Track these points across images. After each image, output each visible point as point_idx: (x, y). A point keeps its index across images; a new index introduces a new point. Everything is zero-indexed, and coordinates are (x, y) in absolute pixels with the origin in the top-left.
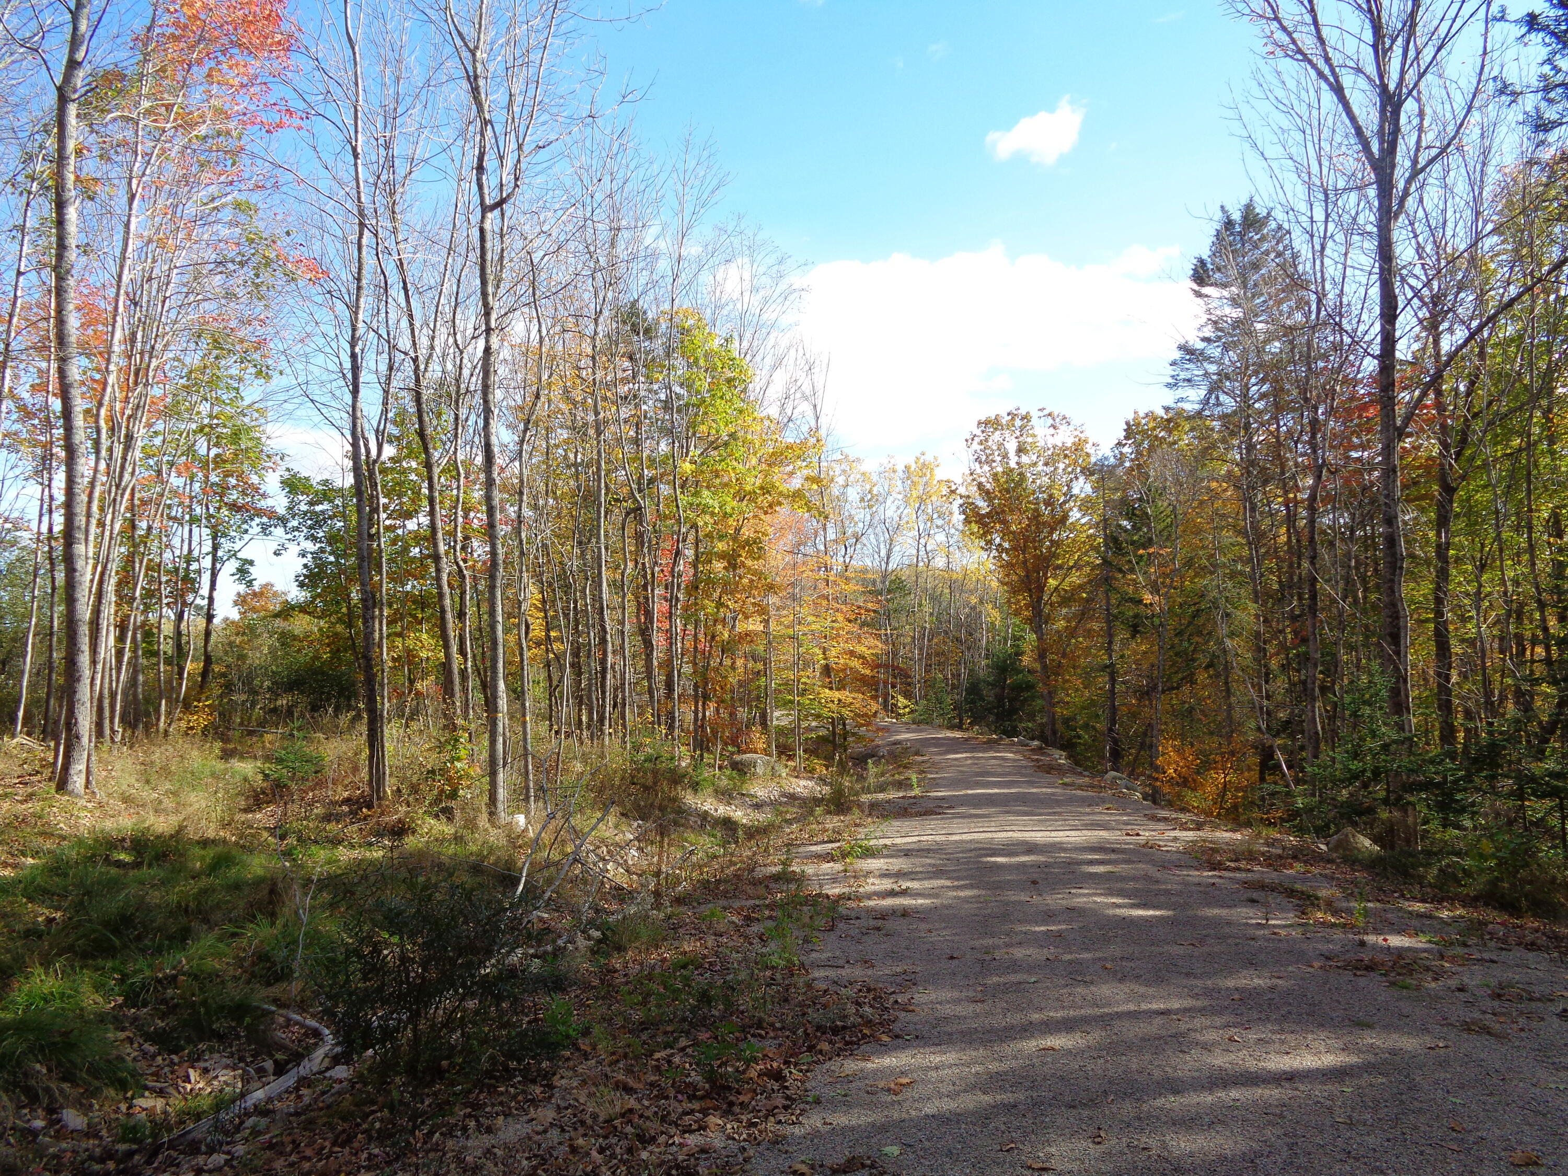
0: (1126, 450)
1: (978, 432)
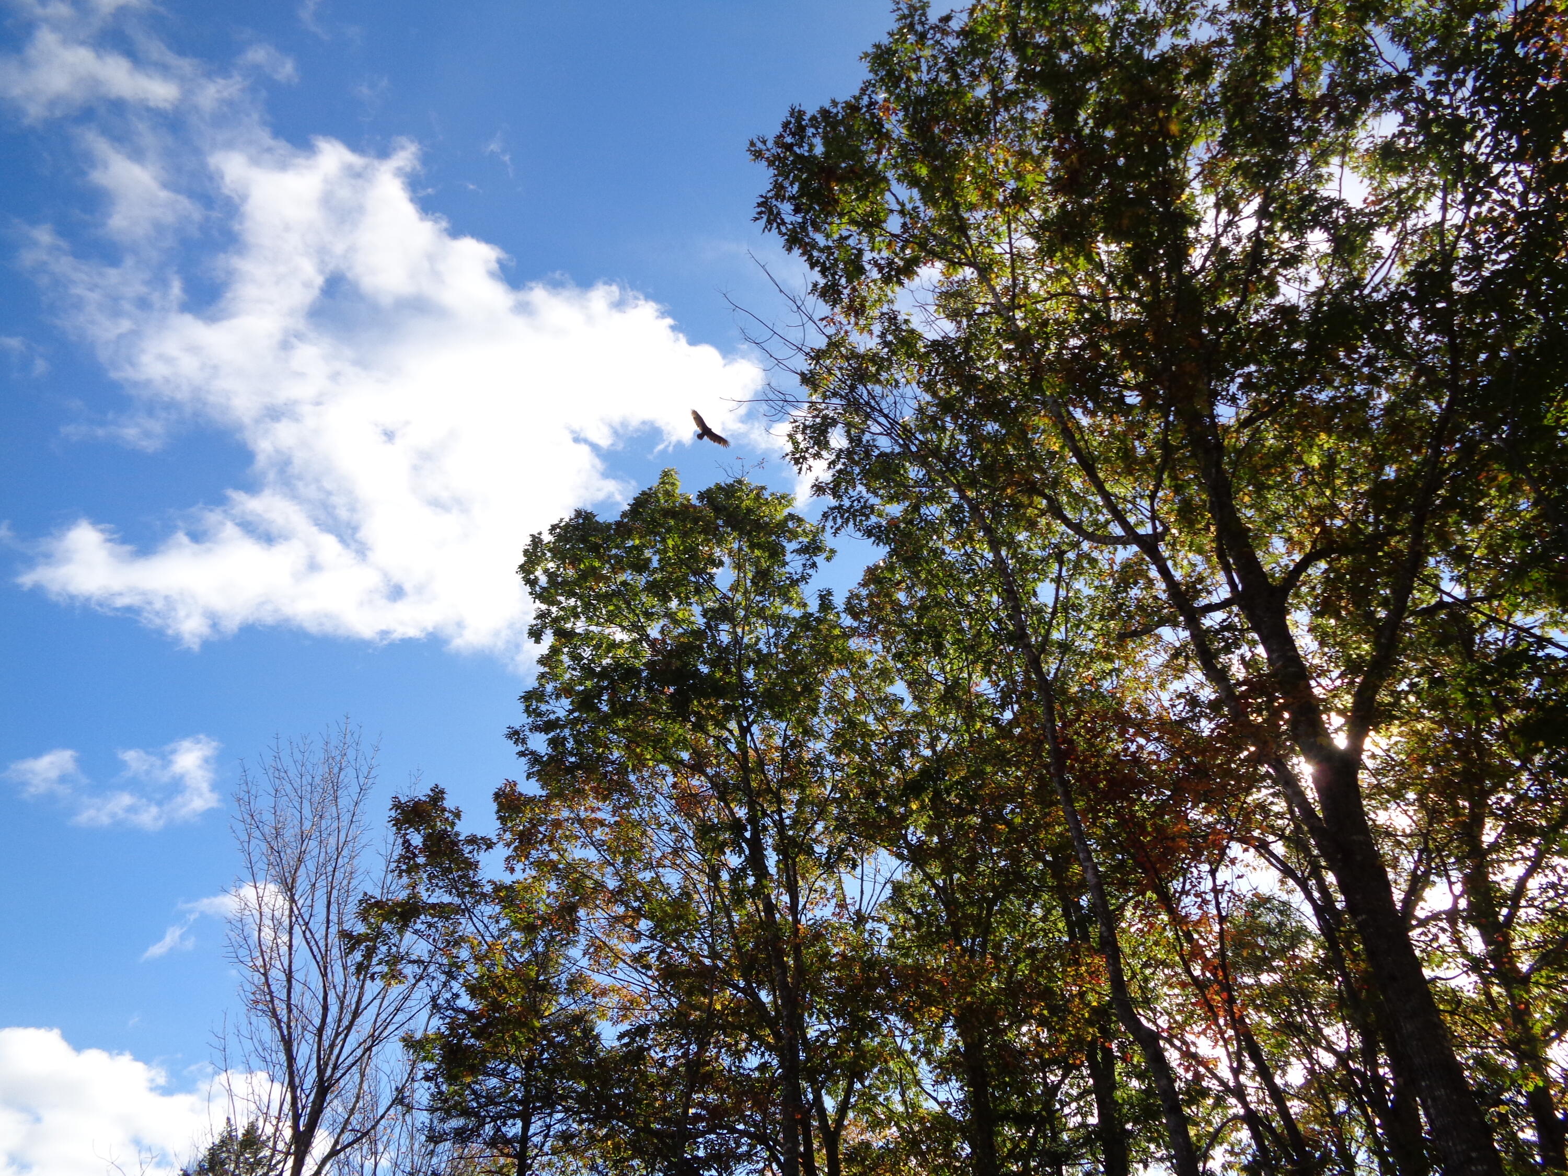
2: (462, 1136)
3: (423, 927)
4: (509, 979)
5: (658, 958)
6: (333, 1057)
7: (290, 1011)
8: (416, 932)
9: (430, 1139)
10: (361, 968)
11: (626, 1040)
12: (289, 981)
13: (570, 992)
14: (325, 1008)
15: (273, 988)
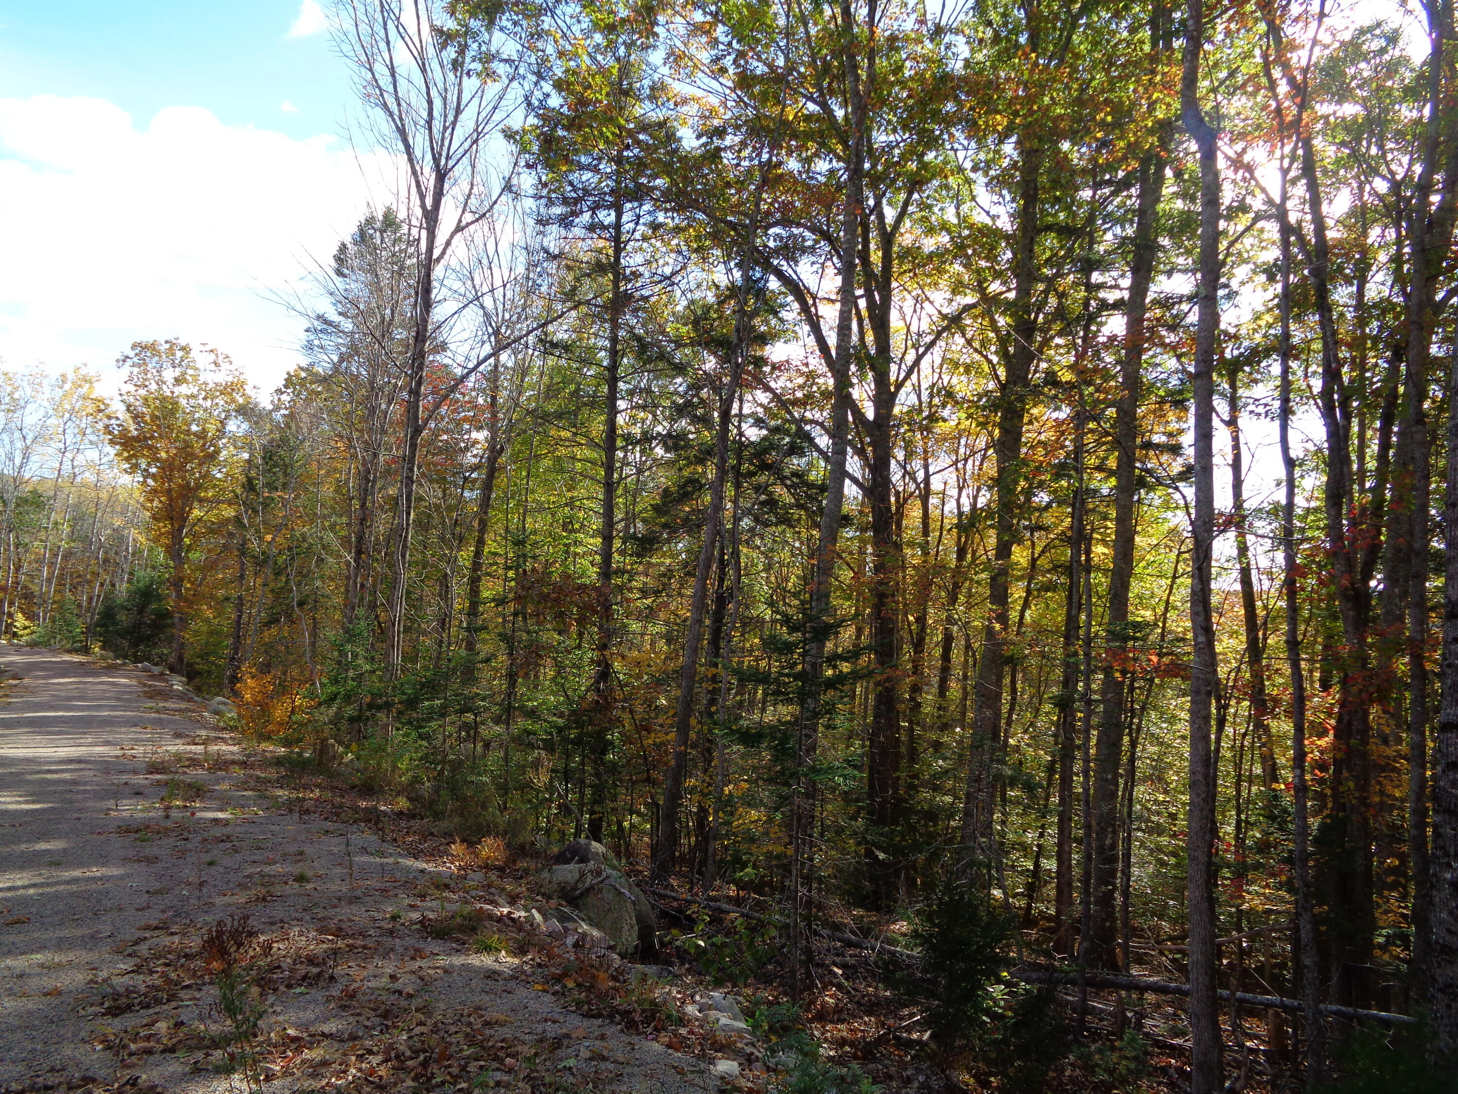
0: (284, 397)
1: (131, 354)
2: (565, 222)
3: (509, 25)
4: (593, 77)
5: (735, 61)
6: (445, 149)
7: (399, 105)
8: (501, 29)
9: (539, 222)
10: (456, 65)
11: (704, 139)
12: (393, 75)
13: (652, 98)
14: (430, 102)
15: (381, 83)
